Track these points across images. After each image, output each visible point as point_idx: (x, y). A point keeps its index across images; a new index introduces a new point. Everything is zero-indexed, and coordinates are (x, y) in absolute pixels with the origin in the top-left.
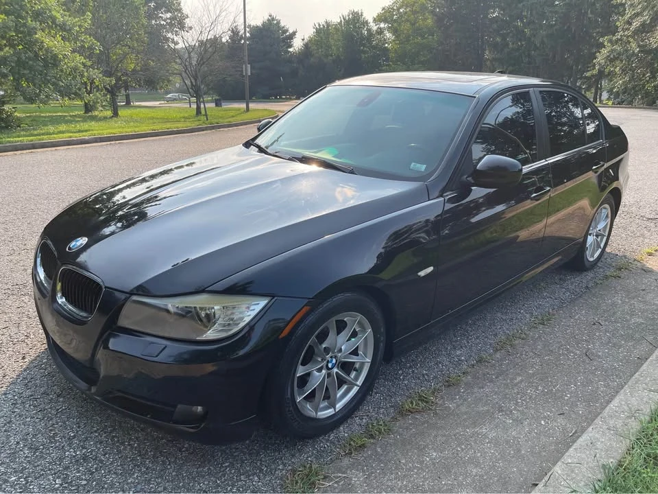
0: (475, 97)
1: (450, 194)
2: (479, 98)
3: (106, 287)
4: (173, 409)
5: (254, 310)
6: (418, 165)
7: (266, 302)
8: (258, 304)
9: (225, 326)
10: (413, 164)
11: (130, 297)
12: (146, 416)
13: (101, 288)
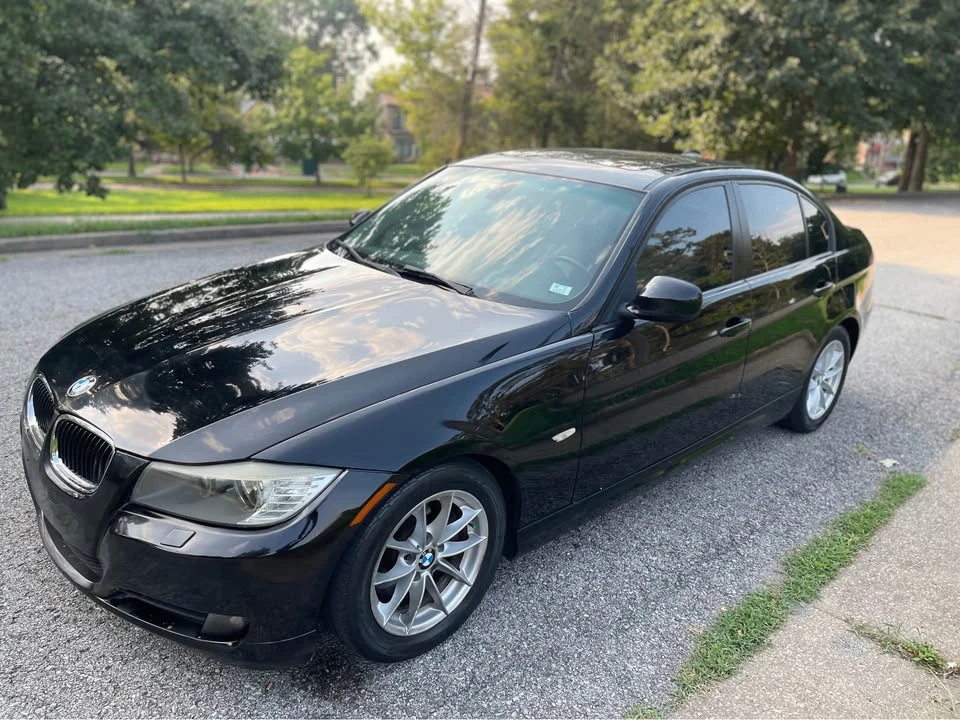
0: (646, 193)
1: (604, 329)
2: (651, 195)
3: (117, 449)
4: (203, 619)
5: (316, 486)
6: (562, 287)
7: (334, 475)
8: (322, 479)
9: (275, 508)
10: (554, 284)
11: (148, 463)
12: (166, 626)
13: (110, 448)
